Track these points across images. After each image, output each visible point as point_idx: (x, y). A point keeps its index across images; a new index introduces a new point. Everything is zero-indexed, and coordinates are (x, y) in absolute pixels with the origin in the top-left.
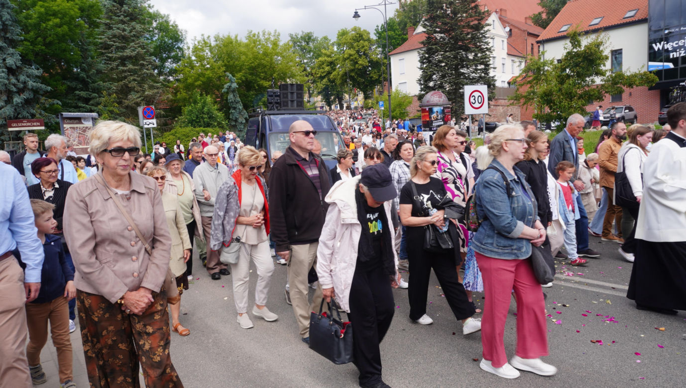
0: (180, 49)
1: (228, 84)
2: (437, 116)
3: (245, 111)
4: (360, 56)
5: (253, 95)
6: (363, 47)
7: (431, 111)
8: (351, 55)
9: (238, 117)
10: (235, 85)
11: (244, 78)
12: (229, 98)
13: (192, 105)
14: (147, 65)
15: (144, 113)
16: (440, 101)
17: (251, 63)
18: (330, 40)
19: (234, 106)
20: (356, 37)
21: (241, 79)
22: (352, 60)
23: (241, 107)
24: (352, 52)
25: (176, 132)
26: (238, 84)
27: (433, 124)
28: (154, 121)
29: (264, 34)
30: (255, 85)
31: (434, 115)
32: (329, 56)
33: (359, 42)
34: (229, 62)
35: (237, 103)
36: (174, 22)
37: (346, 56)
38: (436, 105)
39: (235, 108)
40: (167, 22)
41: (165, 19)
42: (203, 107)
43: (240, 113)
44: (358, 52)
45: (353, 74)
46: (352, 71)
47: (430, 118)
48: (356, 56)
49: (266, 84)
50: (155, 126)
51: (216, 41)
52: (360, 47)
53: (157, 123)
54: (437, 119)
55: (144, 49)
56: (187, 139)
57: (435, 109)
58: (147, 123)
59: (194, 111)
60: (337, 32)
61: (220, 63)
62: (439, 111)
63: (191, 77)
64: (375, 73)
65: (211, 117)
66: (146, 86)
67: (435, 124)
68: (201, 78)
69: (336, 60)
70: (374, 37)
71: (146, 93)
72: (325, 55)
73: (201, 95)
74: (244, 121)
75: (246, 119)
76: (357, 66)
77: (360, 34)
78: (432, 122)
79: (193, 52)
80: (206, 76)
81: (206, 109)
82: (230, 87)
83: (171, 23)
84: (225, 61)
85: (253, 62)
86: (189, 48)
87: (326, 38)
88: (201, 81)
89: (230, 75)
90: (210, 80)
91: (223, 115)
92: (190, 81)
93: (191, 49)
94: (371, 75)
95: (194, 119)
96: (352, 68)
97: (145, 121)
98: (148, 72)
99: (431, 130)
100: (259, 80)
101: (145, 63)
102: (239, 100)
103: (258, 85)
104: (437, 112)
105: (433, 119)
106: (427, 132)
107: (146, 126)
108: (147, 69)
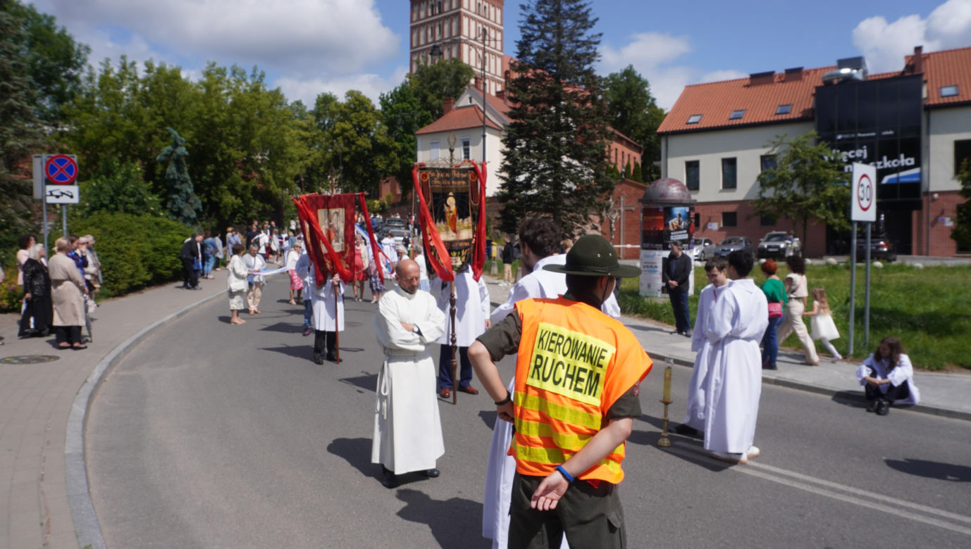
0: (72, 78)
1: (169, 148)
2: (680, 223)
3: (197, 198)
4: (359, 133)
5: (211, 171)
6: (364, 121)
7: (668, 213)
8: (344, 130)
9: (182, 207)
10: (182, 150)
11: (196, 142)
12: (168, 170)
13: (104, 177)
14: (15, 91)
15: (50, 168)
16: (683, 196)
17: (212, 117)
18: (305, 107)
19: (178, 186)
20: (354, 104)
21: (191, 142)
22: (346, 138)
23: (190, 191)
24: (347, 125)
25: (101, 221)
26: (188, 149)
27: (672, 238)
28: (74, 189)
29: (234, 73)
30: (218, 155)
31: (674, 222)
32: (306, 129)
33: (359, 112)
34: (170, 110)
35: (183, 182)
36: (64, 31)
37: (337, 131)
38: (680, 204)
39: (178, 191)
40: (49, 28)
41: (45, 22)
42: (125, 183)
43: (187, 201)
44: (354, 126)
45: (347, 159)
46: (345, 154)
47: (667, 225)
48: (353, 132)
49: (238, 154)
50: (76, 200)
51: (149, 71)
52: (360, 119)
53: (80, 193)
54: (679, 229)
55: (11, 59)
56: (129, 237)
57: (677, 211)
58: (55, 193)
59: (107, 187)
60: (316, 97)
61: (155, 108)
62: (683, 214)
63: (91, 128)
64: (381, 161)
65: (141, 203)
66: (10, 130)
67: (676, 237)
68: (114, 132)
69: (318, 136)
70: (379, 107)
71: (11, 143)
72: (301, 127)
73: (122, 160)
74: (194, 215)
75: (197, 211)
76: (354, 147)
77: (359, 101)
78: (669, 233)
79: (101, 86)
80: (124, 129)
81: (130, 187)
82: (172, 152)
83: (57, 32)
84: (164, 108)
85: (217, 116)
86: (91, 79)
87: (299, 103)
88: (114, 136)
89: (175, 133)
90: (131, 136)
91: (161, 200)
92: (90, 134)
93: (97, 80)
94: (375, 163)
95: (106, 202)
96: (347, 149)
97: (49, 188)
98: (15, 103)
99: (665, 248)
100: (224, 146)
101: (11, 86)
102: (187, 176)
103: (222, 154)
104: (680, 215)
105: (671, 228)
106: (657, 252)
107: (50, 200)
108: (16, 99)
